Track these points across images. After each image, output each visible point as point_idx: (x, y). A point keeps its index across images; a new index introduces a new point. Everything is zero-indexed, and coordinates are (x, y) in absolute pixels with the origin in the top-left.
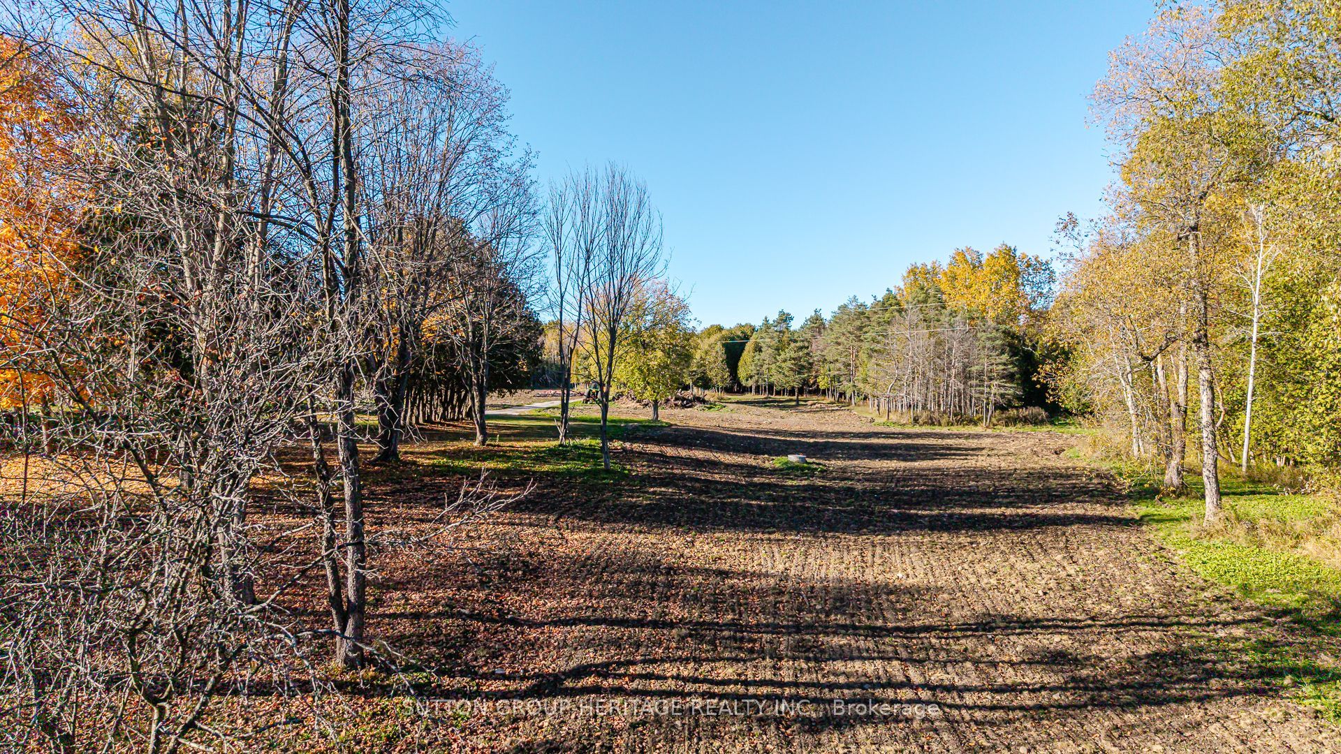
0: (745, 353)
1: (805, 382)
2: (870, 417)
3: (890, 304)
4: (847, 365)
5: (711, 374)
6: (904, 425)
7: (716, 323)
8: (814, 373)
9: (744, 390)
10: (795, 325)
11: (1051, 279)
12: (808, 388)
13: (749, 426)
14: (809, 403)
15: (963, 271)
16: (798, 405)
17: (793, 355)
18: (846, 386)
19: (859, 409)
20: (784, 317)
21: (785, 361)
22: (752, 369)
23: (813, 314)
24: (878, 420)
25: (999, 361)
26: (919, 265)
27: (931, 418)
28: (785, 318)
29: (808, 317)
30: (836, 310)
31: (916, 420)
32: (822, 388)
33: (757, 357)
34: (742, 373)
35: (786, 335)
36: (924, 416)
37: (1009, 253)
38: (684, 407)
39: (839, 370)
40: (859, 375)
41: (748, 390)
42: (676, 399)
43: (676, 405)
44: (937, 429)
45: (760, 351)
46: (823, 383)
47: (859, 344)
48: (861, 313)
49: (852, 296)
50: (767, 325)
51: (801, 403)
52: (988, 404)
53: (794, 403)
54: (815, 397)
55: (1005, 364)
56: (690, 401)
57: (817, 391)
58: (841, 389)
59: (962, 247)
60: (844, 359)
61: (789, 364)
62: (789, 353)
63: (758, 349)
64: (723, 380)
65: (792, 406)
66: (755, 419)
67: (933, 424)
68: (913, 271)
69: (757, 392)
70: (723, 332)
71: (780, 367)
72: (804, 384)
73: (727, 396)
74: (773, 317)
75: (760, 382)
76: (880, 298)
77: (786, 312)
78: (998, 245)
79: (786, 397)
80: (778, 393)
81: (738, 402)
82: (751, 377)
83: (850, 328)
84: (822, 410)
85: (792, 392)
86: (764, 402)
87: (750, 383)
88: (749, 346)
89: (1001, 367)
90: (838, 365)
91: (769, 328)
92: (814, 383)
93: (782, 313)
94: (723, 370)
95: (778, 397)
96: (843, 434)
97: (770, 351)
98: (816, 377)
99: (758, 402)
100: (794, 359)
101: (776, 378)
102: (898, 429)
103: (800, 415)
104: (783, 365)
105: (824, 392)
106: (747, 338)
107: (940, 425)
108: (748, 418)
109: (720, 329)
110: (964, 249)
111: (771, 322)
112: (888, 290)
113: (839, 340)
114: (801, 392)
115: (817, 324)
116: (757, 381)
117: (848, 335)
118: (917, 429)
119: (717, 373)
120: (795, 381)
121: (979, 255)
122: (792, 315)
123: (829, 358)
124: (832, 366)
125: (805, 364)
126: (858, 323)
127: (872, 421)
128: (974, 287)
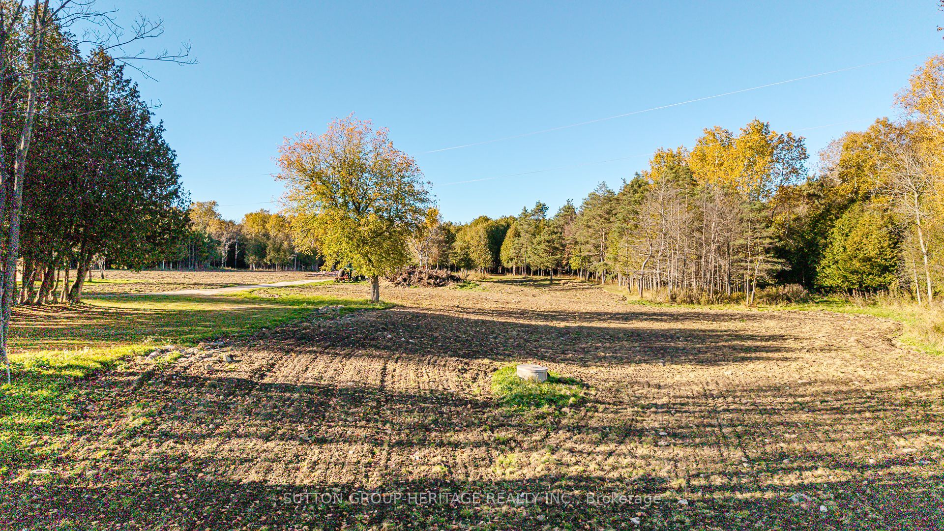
0: (507, 239)
1: (559, 263)
2: (621, 295)
3: (638, 186)
4: (597, 247)
5: (474, 256)
6: (660, 303)
7: (484, 215)
8: (566, 256)
9: (505, 271)
10: (550, 215)
11: (804, 156)
12: (560, 269)
13: (494, 306)
14: (562, 282)
15: (713, 150)
16: (552, 284)
17: (547, 238)
18: (597, 266)
19: (609, 287)
20: (540, 207)
21: (539, 244)
22: (512, 253)
23: (566, 204)
24: (630, 299)
25: (765, 234)
26: (665, 150)
27: (690, 297)
28: (542, 208)
29: (562, 206)
30: (587, 197)
31: (673, 299)
32: (574, 268)
33: (517, 241)
34: (504, 256)
35: (542, 222)
36: (682, 294)
37: (762, 129)
38: (438, 285)
39: (590, 251)
40: (610, 254)
41: (509, 271)
42: (430, 278)
43: (429, 283)
44: (697, 309)
45: (519, 236)
46: (574, 264)
47: (609, 225)
48: (610, 198)
49: (601, 182)
50: (525, 213)
51: (554, 282)
52: (751, 281)
53: (548, 282)
54: (567, 277)
55: (771, 238)
56: (444, 280)
57: (568, 272)
58: (591, 269)
59: (711, 127)
60: (593, 241)
61: (543, 246)
62: (544, 236)
63: (517, 235)
64: (485, 261)
65: (546, 285)
66: (505, 297)
67: (692, 302)
68: (660, 156)
69: (517, 272)
70: (489, 222)
71: (535, 249)
72: (557, 265)
73: (489, 276)
74: (531, 207)
75: (520, 264)
76: (628, 182)
77: (542, 202)
78: (751, 121)
79: (542, 277)
80: (535, 273)
81: (498, 282)
82: (512, 259)
83: (600, 212)
84: (574, 288)
85: (547, 273)
86: (522, 282)
87: (510, 265)
88: (510, 232)
89: (768, 241)
90: (589, 246)
91: (526, 216)
92: (566, 265)
93: (539, 204)
94: (486, 253)
95: (535, 277)
96: (599, 316)
97: (528, 236)
98: (568, 259)
99: (516, 282)
100: (548, 242)
101: (533, 260)
102: (656, 309)
103: (552, 293)
104: (538, 247)
105: (575, 273)
106: (508, 226)
107: (699, 303)
108: (497, 296)
109: (487, 219)
110: (713, 128)
111: (529, 211)
112: (637, 174)
113: (590, 224)
114: (555, 272)
115: (569, 212)
116: (517, 263)
117: (598, 218)
118: (675, 309)
119: (480, 254)
120: (548, 262)
121: (728, 134)
122: (547, 205)
123: (581, 239)
124: (583, 247)
125: (558, 246)
126: (607, 206)
127: (624, 299)
128: (726, 164)
